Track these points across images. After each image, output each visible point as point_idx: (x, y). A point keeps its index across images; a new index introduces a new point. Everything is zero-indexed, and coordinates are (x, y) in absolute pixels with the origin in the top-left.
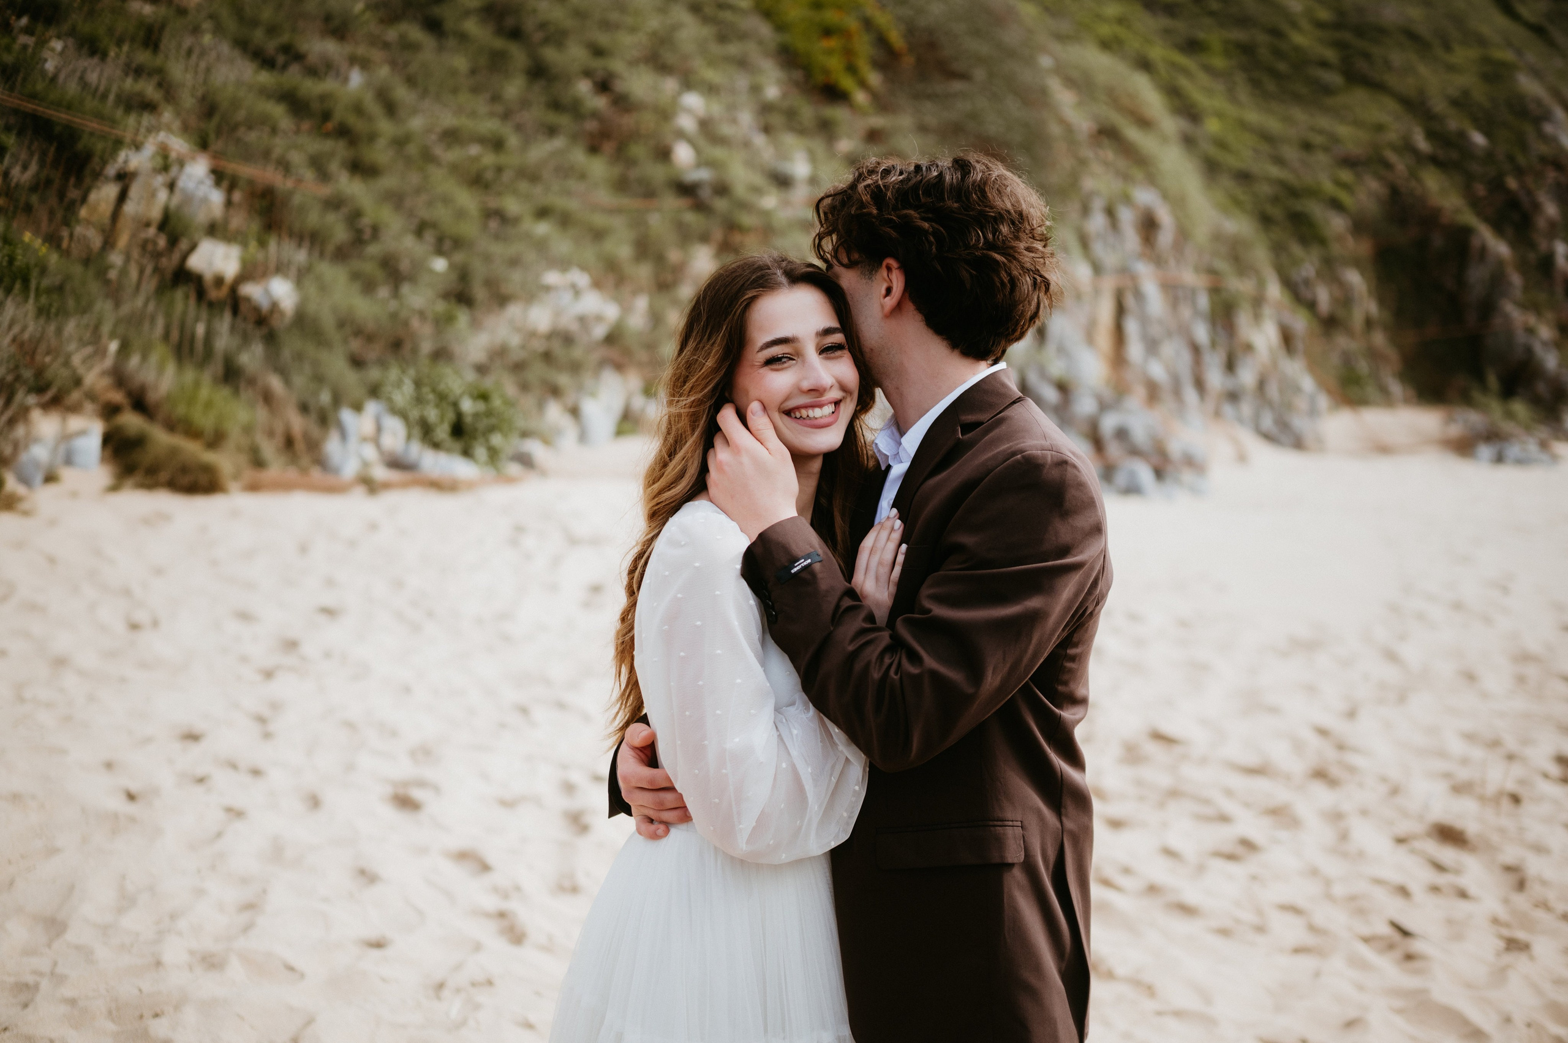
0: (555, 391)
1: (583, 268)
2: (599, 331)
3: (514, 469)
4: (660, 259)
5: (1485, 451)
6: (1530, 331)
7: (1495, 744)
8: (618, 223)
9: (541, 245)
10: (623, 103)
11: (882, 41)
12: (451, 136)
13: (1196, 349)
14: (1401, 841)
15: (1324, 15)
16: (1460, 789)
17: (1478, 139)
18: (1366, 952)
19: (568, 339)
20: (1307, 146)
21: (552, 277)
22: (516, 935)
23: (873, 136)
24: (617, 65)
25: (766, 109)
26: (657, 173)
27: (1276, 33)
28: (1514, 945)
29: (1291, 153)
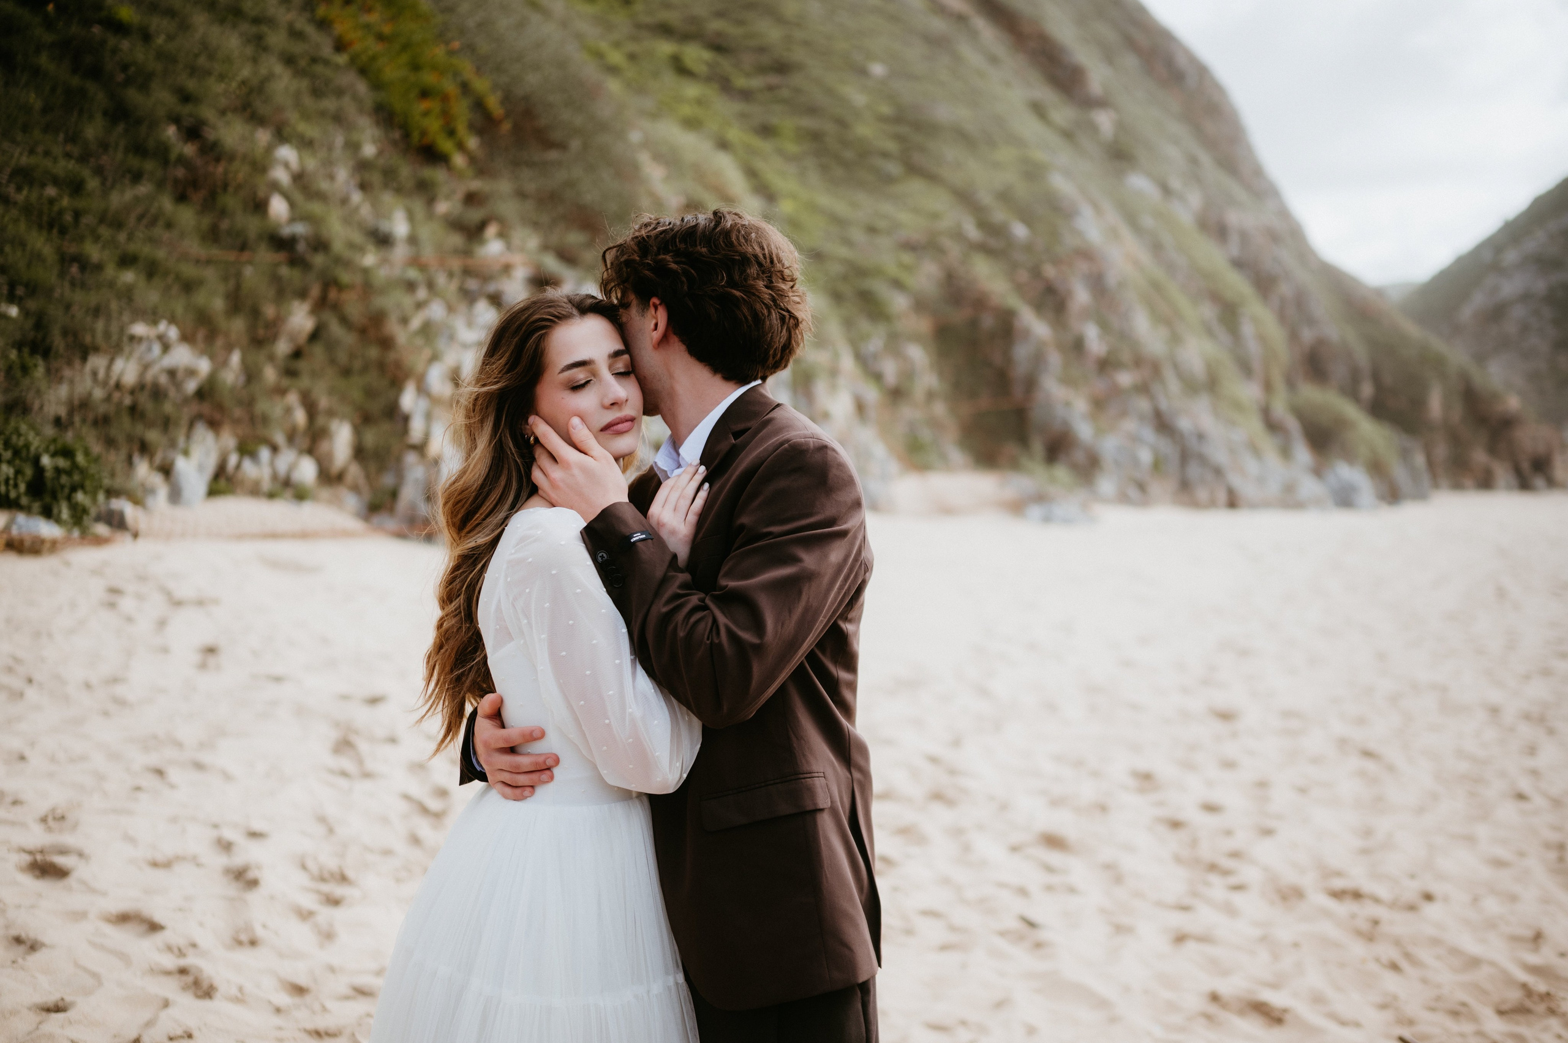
0: (145, 448)
1: (172, 320)
2: (191, 386)
3: (101, 529)
4: (255, 313)
5: (1035, 511)
6: (1068, 404)
7: (1079, 764)
8: (210, 274)
9: (127, 295)
10: (213, 151)
11: (479, 105)
12: (24, 176)
14: (1015, 849)
15: (883, 110)
16: (1056, 802)
17: (1020, 231)
18: (1002, 944)
19: (157, 393)
20: (872, 230)
21: (139, 329)
22: (203, 990)
23: (471, 199)
24: (208, 113)
25: (362, 166)
26: (252, 225)
27: (842, 123)
28: (1120, 929)
29: (858, 235)
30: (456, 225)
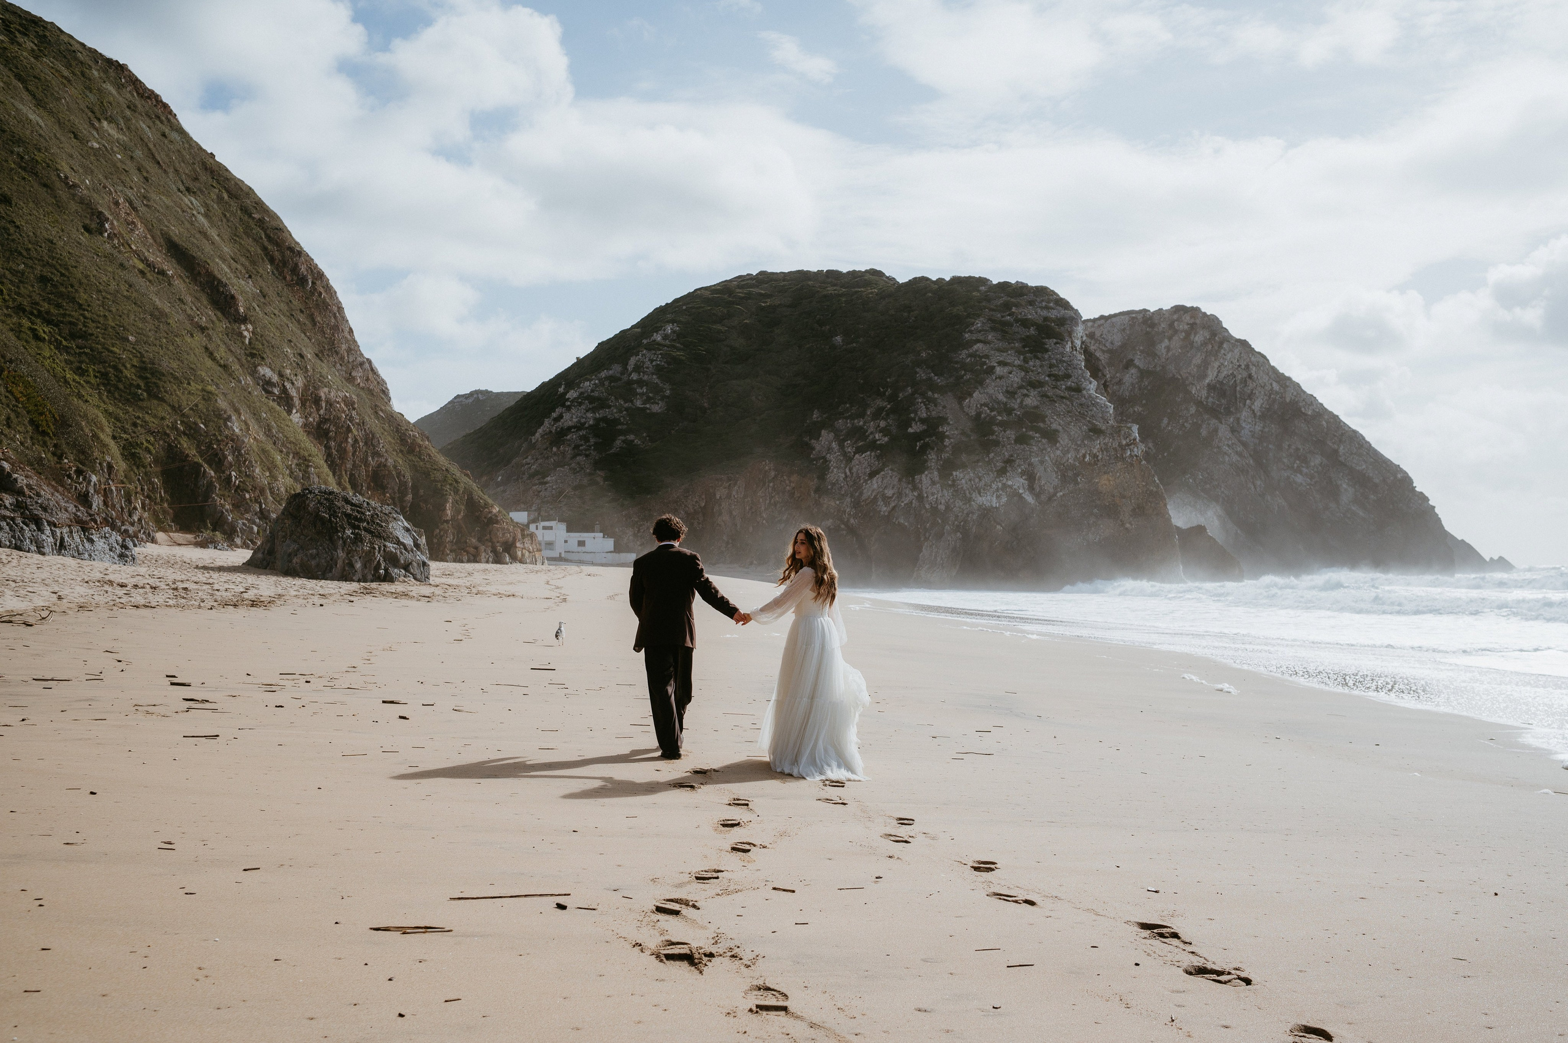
6: (222, 506)
11: (54, 416)
13: (122, 508)
15: (135, 362)
17: (202, 426)
20: (135, 425)
27: (115, 368)
29: (129, 427)
30: (54, 454)
